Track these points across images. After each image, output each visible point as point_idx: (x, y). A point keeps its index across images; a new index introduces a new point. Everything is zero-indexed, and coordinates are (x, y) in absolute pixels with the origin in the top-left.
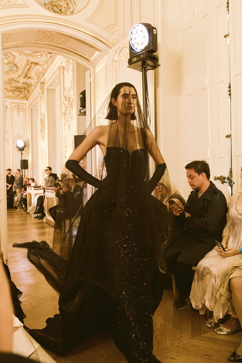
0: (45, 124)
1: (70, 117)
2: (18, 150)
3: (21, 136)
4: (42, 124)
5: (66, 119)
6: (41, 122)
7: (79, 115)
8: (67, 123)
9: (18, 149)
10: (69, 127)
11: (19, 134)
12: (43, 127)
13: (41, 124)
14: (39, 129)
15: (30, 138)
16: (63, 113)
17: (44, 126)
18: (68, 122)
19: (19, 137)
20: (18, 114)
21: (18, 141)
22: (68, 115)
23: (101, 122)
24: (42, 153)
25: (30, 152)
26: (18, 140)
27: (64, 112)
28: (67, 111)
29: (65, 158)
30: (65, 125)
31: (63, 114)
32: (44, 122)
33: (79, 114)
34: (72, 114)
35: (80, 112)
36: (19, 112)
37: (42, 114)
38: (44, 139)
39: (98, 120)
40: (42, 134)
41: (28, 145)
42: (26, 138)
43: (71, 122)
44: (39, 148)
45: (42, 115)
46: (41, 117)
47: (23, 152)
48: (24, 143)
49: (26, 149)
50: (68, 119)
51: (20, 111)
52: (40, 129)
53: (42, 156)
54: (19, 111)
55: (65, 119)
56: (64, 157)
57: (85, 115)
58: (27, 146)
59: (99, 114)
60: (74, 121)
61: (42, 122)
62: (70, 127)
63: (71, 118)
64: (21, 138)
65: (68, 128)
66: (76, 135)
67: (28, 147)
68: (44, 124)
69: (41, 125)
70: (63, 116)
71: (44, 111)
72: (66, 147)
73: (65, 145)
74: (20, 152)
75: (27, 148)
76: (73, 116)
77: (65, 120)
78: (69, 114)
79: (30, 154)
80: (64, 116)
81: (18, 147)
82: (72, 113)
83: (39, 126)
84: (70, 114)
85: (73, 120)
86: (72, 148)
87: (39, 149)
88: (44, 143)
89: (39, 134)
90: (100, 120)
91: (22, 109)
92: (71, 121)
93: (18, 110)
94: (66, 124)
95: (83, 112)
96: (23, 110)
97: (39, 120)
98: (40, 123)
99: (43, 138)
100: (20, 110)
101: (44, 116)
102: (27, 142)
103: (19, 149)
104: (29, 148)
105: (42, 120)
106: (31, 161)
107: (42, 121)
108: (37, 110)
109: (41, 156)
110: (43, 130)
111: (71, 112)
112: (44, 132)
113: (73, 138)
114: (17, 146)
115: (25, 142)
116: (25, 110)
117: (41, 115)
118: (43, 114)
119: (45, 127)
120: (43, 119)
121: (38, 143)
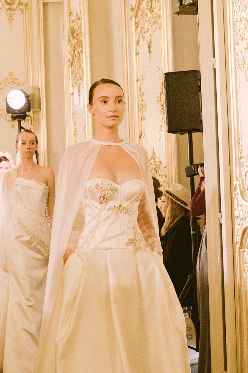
0: (83, 42)
1: (152, 20)
2: (10, 119)
3: (16, 79)
4: (74, 41)
5: (141, 26)
6: (71, 38)
7: (178, 13)
8: (144, 37)
9: (10, 115)
10: (149, 47)
11: (11, 73)
12: (76, 52)
13: (72, 42)
14: (67, 56)
15: (41, 84)
16: (132, 9)
17: (80, 49)
18: (146, 35)
19: (13, 82)
20: (10, 19)
21: (11, 92)
22: (147, 15)
23: (241, 31)
24: (75, 124)
25: (43, 123)
26: (11, 89)
27: (133, 6)
28: (144, 2)
29: (140, 137)
30: (138, 43)
31: (131, 13)
32: (81, 38)
33: (178, 10)
34: (156, 11)
35: (181, 4)
36: (12, 12)
37: (74, 14)
38: (79, 86)
39: (234, 25)
40: (76, 71)
41: (36, 106)
42: (31, 85)
43: (156, 34)
44: (66, 110)
45: (73, 17)
46: (72, 24)
47: (23, 124)
48: (27, 97)
49: (32, 115)
50: (146, 26)
51: (14, 10)
52: (70, 57)
53: (75, 134)
54: (11, 9)
55: (137, 27)
56: (138, 136)
57: (196, 12)
58: (33, 108)
59: (236, 8)
60: (162, 30)
61: (74, 38)
62: (152, 48)
63: (154, 22)
64: (18, 85)
65: (147, 50)
66: (171, 71)
67: (37, 109)
68: (80, 43)
69: (71, 47)
70: (133, 18)
71: (80, 5)
72: (142, 107)
73: (140, 99)
74: (16, 123)
75: (33, 112)
76: (159, 17)
77: (139, 30)
78: (148, 12)
79: (42, 129)
80: (136, 17)
81: (9, 110)
82: (158, 8)
83: (66, 49)
84: (151, 10)
85: (160, 28)
86: (160, 108)
87: (66, 115)
88: (81, 96)
89: (67, 71)
90: (239, 25)
91: (20, 4)
92: (155, 31)
93: (9, 6)
94: (141, 40)
95: (190, 5)
96: (21, 7)
97: (67, 32)
98: (69, 40)
99: (78, 82)
100: (14, 7)
101: (79, 19)
102: (33, 95)
103: (14, 115)
104: (41, 112)
105: (73, 31)
106: (46, 148)
107: (75, 35)
108: (60, 4)
109: (73, 133)
110: (76, 59)
111: (155, 4)
112: (80, 67)
113: (161, 80)
114: (8, 106)
115: (28, 94)
116: (27, 5)
117: (70, 18)
118: (77, 15)
119: (82, 51)
120: (76, 27)
121: (65, 96)
